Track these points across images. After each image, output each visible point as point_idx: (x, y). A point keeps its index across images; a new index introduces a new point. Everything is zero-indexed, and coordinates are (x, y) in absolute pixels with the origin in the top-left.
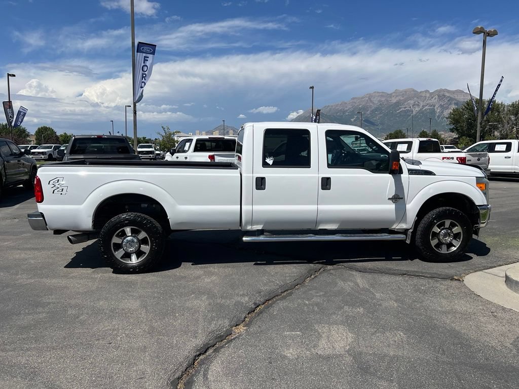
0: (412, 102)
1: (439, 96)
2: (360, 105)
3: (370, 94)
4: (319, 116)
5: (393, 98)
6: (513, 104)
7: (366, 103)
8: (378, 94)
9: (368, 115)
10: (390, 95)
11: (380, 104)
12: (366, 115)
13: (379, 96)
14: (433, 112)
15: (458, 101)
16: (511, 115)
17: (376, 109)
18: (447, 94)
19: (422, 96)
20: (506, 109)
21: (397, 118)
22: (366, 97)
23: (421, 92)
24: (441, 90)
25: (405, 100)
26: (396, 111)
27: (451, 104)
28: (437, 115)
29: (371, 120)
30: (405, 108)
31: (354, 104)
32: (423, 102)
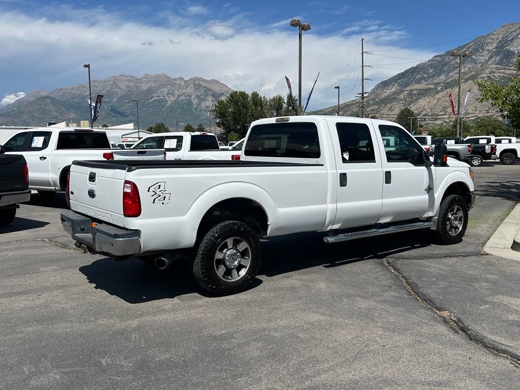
0: (166, 90)
1: (194, 85)
2: (103, 90)
3: (115, 77)
4: (100, 102)
5: (143, 85)
6: (274, 99)
7: (111, 88)
8: (125, 78)
9: (115, 103)
10: (140, 81)
11: (129, 90)
12: (112, 103)
13: (126, 80)
14: (189, 103)
15: (214, 92)
16: (272, 110)
17: (124, 97)
18: (203, 84)
19: (177, 84)
20: (268, 103)
21: (150, 109)
22: (110, 81)
23: (175, 79)
24: (195, 79)
25: (159, 87)
26: (148, 100)
27: (207, 95)
28: (195, 107)
29: (120, 110)
30: (158, 97)
31: (96, 88)
32: (178, 91)
